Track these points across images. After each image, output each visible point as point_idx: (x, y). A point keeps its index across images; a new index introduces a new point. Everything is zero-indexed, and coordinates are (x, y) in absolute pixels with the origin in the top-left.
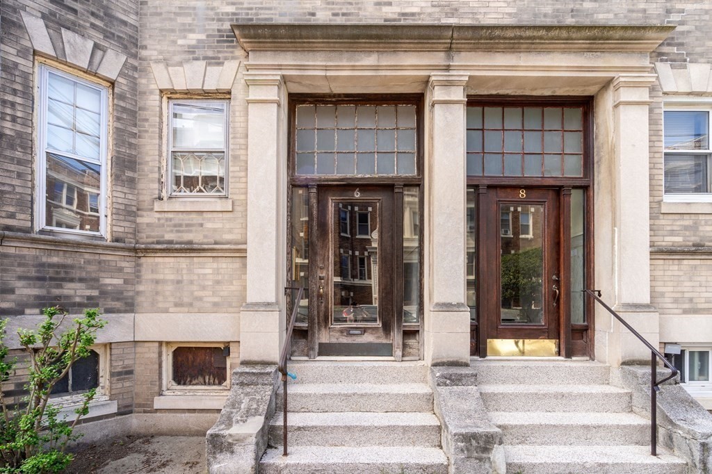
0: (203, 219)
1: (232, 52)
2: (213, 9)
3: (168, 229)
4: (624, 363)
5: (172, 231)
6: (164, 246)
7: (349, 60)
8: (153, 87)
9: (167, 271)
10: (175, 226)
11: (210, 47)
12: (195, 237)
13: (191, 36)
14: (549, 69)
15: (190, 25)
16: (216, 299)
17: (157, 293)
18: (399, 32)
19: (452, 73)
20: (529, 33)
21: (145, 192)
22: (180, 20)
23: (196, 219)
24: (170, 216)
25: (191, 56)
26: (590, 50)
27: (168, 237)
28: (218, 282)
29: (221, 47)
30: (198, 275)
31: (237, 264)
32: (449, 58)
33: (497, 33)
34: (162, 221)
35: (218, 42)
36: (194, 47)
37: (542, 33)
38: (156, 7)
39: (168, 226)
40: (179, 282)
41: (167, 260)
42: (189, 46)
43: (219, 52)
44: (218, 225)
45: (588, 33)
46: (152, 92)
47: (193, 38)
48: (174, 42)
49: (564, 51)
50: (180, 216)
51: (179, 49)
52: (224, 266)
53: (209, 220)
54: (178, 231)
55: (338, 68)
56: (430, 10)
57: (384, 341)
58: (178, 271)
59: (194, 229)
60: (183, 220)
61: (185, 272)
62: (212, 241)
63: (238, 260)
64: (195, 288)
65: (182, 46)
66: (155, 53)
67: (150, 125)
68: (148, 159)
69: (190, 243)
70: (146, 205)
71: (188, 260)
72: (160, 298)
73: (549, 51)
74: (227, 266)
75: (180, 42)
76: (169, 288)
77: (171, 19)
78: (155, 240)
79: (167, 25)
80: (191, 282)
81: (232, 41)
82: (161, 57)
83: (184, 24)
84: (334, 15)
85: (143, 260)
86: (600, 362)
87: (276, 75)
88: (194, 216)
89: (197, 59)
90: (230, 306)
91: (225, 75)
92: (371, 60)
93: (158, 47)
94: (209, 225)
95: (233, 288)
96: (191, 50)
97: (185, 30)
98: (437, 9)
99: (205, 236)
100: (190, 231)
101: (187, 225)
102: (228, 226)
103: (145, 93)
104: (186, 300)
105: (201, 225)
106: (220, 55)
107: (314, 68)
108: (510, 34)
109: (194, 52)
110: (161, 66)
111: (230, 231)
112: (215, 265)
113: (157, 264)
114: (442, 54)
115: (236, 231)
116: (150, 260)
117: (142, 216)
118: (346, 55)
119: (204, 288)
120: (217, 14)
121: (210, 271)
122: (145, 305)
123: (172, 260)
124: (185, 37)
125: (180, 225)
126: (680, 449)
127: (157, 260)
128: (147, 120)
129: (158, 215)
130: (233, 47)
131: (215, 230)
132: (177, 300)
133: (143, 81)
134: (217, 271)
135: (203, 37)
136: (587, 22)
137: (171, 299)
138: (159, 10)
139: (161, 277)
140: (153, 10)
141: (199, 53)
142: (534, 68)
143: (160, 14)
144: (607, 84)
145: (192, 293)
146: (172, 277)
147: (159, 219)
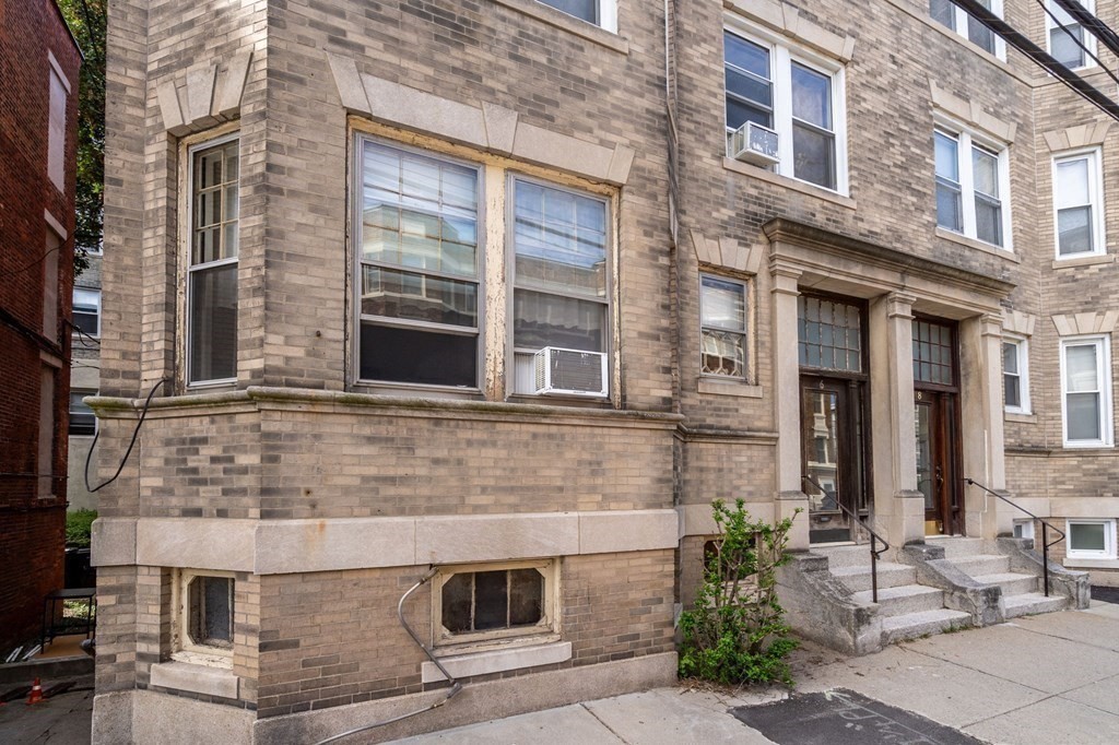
0: (739, 404)
1: (757, 236)
2: (740, 188)
3: (710, 413)
4: (1000, 536)
5: (712, 415)
6: (713, 432)
7: (845, 267)
8: (693, 257)
9: (710, 458)
10: (715, 409)
11: (739, 226)
12: (732, 422)
13: (723, 210)
14: (955, 300)
15: (722, 198)
16: (751, 489)
17: (702, 482)
18: (883, 253)
19: (905, 292)
20: (950, 272)
21: (687, 370)
22: (714, 191)
23: (732, 403)
24: (710, 398)
25: (724, 232)
26: (974, 291)
27: (710, 421)
28: (751, 471)
29: (749, 229)
30: (736, 463)
31: (765, 453)
32: (903, 279)
33: (935, 268)
34: (704, 404)
35: (746, 222)
36: (725, 222)
37: (957, 273)
38: (693, 172)
39: (709, 409)
40: (720, 470)
41: (710, 446)
42: (723, 221)
43: (746, 233)
44: (750, 412)
45: (979, 280)
46: (692, 263)
47: (726, 213)
48: (709, 213)
49: (962, 288)
50: (719, 399)
51: (713, 221)
52: (756, 453)
53: (743, 405)
54: (718, 416)
55: (839, 272)
56: (886, 233)
57: (844, 527)
58: (719, 458)
59: (730, 413)
60: (721, 404)
61: (724, 459)
62: (746, 427)
63: (766, 448)
64: (733, 476)
65: (716, 219)
66: (693, 221)
67: (691, 298)
68: (690, 334)
69: (728, 428)
70: (689, 385)
71: (727, 447)
72: (704, 488)
73: (954, 286)
74: (759, 453)
75: (715, 214)
76: (712, 476)
77: (705, 188)
78: (698, 423)
79: (703, 193)
80: (730, 470)
81: (756, 225)
82: (698, 226)
83: (717, 197)
84: (828, 220)
85: (689, 445)
86: (971, 536)
87: (799, 270)
88: (730, 400)
89: (729, 236)
90: (761, 495)
91: (751, 257)
92: (857, 270)
93: (696, 214)
94: (743, 411)
95: (763, 477)
96: (724, 225)
97: (718, 203)
98: (890, 233)
99: (741, 423)
100: (728, 416)
101: (726, 410)
102: (758, 413)
103: (685, 262)
104: (726, 489)
105: (737, 410)
106: (748, 237)
107: (823, 268)
108: (941, 270)
109: (726, 228)
110: (700, 236)
111: (760, 418)
112: (749, 453)
113: (701, 450)
114: (899, 275)
115: (765, 418)
116: (694, 446)
117: (685, 397)
118: (843, 261)
119: (740, 476)
120: (744, 194)
121: (744, 459)
122: (691, 495)
123: (713, 446)
124: (718, 211)
125: (719, 409)
126: (1059, 590)
127: (702, 446)
128: (688, 292)
129: (699, 397)
130: (758, 231)
131: (748, 416)
132: (719, 490)
133: (684, 249)
134: (750, 459)
135: (733, 214)
136: (966, 268)
137: (714, 489)
138: (695, 176)
139: (704, 464)
140: (689, 174)
141: (731, 230)
142: (947, 298)
143: (697, 180)
144: (976, 317)
145: (731, 481)
146: (713, 465)
147: (701, 401)
